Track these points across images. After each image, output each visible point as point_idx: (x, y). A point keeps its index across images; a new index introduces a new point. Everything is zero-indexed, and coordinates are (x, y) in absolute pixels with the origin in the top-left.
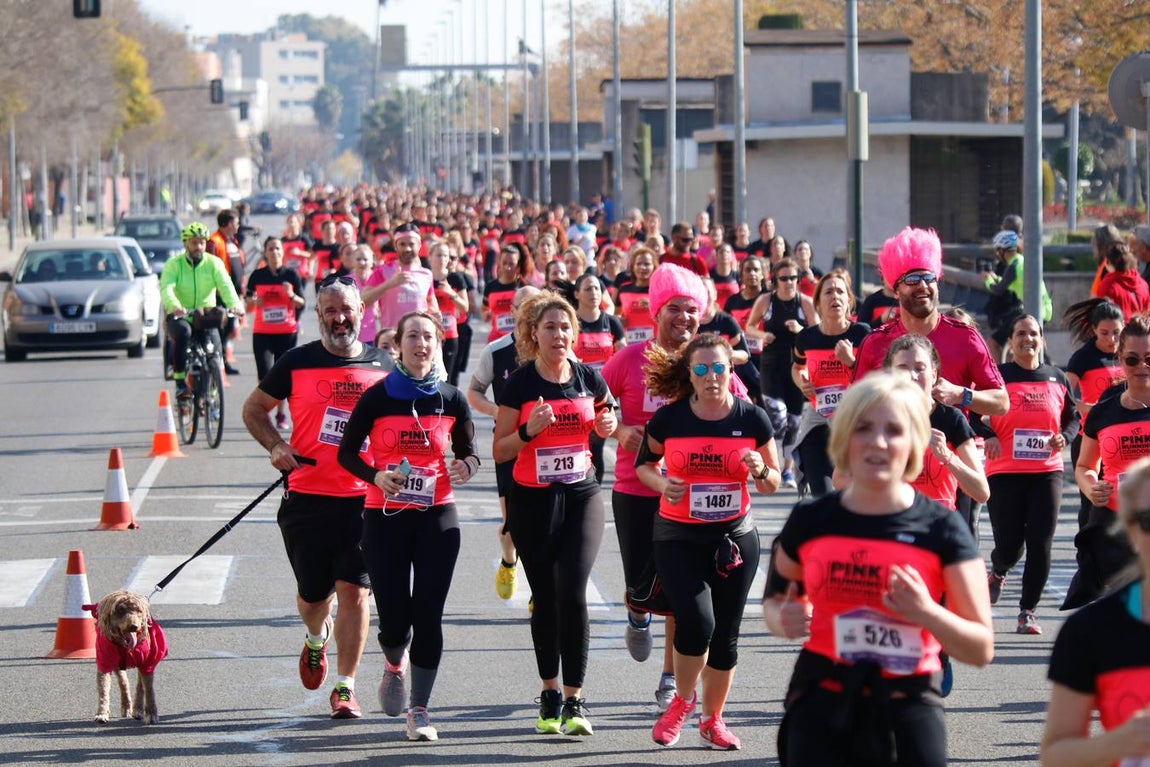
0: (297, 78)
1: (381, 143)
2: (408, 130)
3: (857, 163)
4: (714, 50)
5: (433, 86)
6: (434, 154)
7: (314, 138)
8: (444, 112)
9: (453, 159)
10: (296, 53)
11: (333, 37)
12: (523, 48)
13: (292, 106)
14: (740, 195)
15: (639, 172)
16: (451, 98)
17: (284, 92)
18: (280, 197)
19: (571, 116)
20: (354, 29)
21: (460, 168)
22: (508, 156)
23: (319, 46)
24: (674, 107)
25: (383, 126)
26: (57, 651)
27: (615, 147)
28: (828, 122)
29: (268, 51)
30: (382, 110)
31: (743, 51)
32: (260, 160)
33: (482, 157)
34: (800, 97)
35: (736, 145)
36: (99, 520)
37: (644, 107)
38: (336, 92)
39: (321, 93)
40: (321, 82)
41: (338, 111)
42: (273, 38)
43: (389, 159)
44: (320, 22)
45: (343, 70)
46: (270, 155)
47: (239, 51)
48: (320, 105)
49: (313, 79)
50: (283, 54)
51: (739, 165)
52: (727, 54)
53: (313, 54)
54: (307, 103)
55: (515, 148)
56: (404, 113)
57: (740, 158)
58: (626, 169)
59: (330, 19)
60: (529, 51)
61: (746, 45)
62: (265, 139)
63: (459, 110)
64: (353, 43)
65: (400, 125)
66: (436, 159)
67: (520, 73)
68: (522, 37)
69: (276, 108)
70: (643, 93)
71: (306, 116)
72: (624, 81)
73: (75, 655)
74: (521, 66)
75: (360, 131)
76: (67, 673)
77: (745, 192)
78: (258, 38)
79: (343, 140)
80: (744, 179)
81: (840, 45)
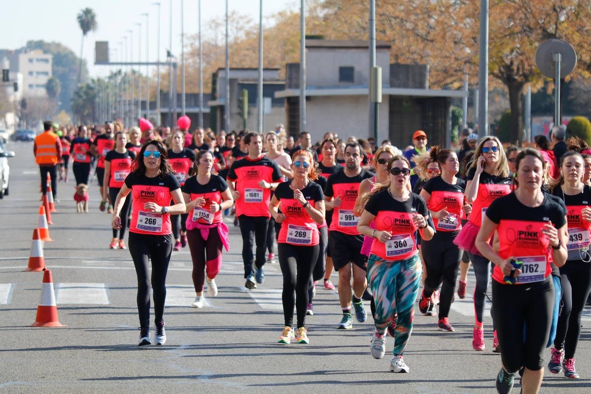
0: (38, 73)
1: (84, 107)
2: (97, 100)
3: (376, 103)
4: (271, 56)
5: (110, 77)
6: (114, 112)
7: (46, 104)
8: (117, 91)
9: (126, 114)
10: (37, 60)
11: (56, 52)
12: (169, 54)
13: (34, 87)
14: (302, 123)
15: (241, 114)
16: (120, 83)
17: (33, 80)
18: (31, 132)
19: (199, 90)
20: (66, 49)
21: (130, 119)
22: (159, 110)
23: (49, 57)
24: (262, 83)
25: (84, 97)
26: (37, 323)
27: (226, 102)
28: (347, 87)
29: (23, 58)
30: (84, 89)
31: (305, 50)
32: (20, 114)
33: (144, 112)
34: (333, 74)
35: (301, 98)
36: (27, 267)
37: (241, 82)
38: (58, 81)
39: (50, 82)
40: (50, 75)
41: (59, 90)
42: (26, 52)
43: (88, 115)
44: (49, 45)
45: (60, 69)
46: (26, 111)
47: (8, 58)
48: (49, 87)
49: (46, 73)
50: (31, 60)
51: (303, 109)
52: (277, 58)
53: (46, 61)
54: (42, 86)
55: (163, 106)
56: (96, 91)
57: (302, 105)
58: (231, 114)
59: (54, 43)
60: (173, 56)
61: (307, 47)
62: (23, 103)
63: (125, 90)
64: (66, 56)
65: (94, 97)
66: (115, 115)
67: (167, 67)
68: (169, 49)
69: (27, 88)
70: (240, 76)
71: (42, 92)
72: (231, 69)
73: (47, 325)
74: (168, 64)
75: (72, 100)
76: (47, 333)
77: (305, 122)
78: (18, 52)
79: (61, 105)
80: (305, 116)
81: (366, 48)
